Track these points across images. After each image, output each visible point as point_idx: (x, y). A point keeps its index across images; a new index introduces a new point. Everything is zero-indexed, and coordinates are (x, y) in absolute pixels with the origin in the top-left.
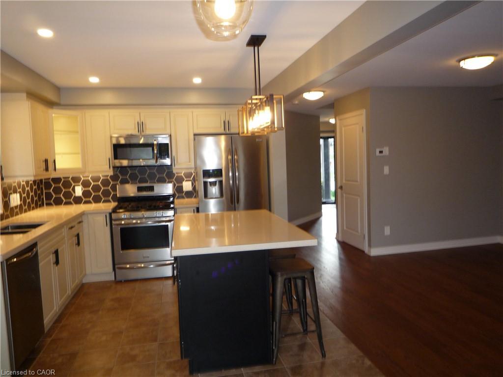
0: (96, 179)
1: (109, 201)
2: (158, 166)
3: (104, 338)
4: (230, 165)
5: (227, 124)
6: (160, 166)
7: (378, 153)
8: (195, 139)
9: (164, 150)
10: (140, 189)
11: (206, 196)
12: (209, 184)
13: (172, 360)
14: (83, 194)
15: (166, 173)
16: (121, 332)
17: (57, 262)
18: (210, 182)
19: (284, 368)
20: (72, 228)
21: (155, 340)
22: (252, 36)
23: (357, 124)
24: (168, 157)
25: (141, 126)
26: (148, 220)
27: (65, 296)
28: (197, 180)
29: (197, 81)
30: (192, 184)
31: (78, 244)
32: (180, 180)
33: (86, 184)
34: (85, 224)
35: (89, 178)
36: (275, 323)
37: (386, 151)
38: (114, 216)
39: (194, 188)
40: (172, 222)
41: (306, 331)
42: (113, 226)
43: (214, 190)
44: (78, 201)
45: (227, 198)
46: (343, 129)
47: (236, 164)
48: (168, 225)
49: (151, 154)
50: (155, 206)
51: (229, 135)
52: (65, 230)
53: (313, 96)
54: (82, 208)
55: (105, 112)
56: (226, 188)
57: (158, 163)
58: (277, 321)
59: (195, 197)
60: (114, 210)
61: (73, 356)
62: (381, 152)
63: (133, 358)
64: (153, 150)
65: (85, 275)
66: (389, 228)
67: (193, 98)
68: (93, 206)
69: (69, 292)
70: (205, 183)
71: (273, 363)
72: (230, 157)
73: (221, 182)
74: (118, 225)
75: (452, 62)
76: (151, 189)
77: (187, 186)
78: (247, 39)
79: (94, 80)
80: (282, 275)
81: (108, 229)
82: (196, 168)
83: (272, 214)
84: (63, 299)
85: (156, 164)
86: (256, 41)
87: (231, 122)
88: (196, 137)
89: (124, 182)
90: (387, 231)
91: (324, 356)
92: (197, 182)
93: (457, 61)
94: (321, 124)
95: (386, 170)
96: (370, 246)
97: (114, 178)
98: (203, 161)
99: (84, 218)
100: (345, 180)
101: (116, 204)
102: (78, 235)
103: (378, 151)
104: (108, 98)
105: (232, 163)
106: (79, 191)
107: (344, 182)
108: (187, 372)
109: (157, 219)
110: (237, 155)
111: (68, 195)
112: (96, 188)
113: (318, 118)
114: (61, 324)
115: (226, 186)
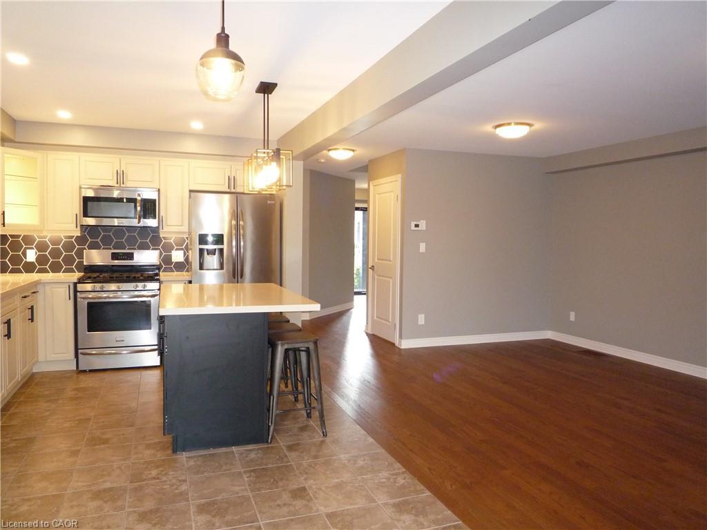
0: (56, 242)
1: (72, 271)
2: (141, 227)
3: (67, 425)
4: (234, 232)
5: (232, 181)
6: (144, 227)
7: (413, 228)
8: (190, 197)
9: (149, 208)
10: (115, 256)
11: (201, 268)
12: (206, 252)
13: (152, 442)
14: (37, 259)
15: (151, 238)
16: (89, 419)
17: (8, 335)
18: (207, 250)
19: (280, 446)
20: (25, 297)
21: (132, 426)
22: (262, 83)
23: (392, 192)
24: (155, 217)
25: (120, 176)
26: (125, 293)
27: (14, 381)
28: (191, 249)
29: (197, 125)
30: (185, 254)
31: (32, 319)
32: (168, 248)
33: (41, 247)
34: (40, 296)
35: (47, 240)
36: (272, 397)
37: (423, 225)
38: (80, 287)
39: (187, 259)
40: (157, 298)
41: (309, 415)
42: (79, 300)
43: (212, 261)
44: (29, 268)
45: (227, 270)
46: (377, 196)
47: (241, 232)
48: (150, 301)
49: (133, 212)
50: (135, 277)
51: (233, 195)
52: (18, 298)
53: (341, 155)
54: (35, 277)
55: (74, 156)
56: (228, 259)
57: (141, 224)
58: (275, 396)
59: (187, 271)
60: (81, 281)
61: (30, 441)
62: (417, 226)
63: (106, 441)
64: (136, 207)
65: (37, 362)
66: (423, 315)
67: (191, 146)
68: (50, 276)
69: (19, 377)
70: (201, 251)
71: (268, 442)
72: (234, 222)
73: (221, 251)
74: (84, 298)
75: (488, 128)
76: (130, 256)
77: (178, 256)
78: (257, 85)
79: (64, 115)
80: (282, 345)
81: (71, 303)
82: (190, 233)
83: (283, 288)
84: (12, 383)
85: (139, 225)
86: (266, 88)
87: (237, 178)
88: (192, 194)
89: (94, 246)
90: (421, 319)
91: (325, 435)
92: (190, 252)
93: (493, 127)
94: (356, 191)
95: (422, 247)
96: (401, 337)
97: (81, 240)
98: (200, 224)
99: (40, 288)
100: (378, 259)
101: (82, 274)
102: (32, 308)
103: (413, 224)
104: (78, 138)
105: (237, 230)
106: (31, 256)
107: (376, 260)
108: (170, 452)
109: (136, 293)
110: (243, 221)
111: (16, 260)
112: (56, 254)
113: (353, 182)
114: (9, 412)
115: (228, 256)
